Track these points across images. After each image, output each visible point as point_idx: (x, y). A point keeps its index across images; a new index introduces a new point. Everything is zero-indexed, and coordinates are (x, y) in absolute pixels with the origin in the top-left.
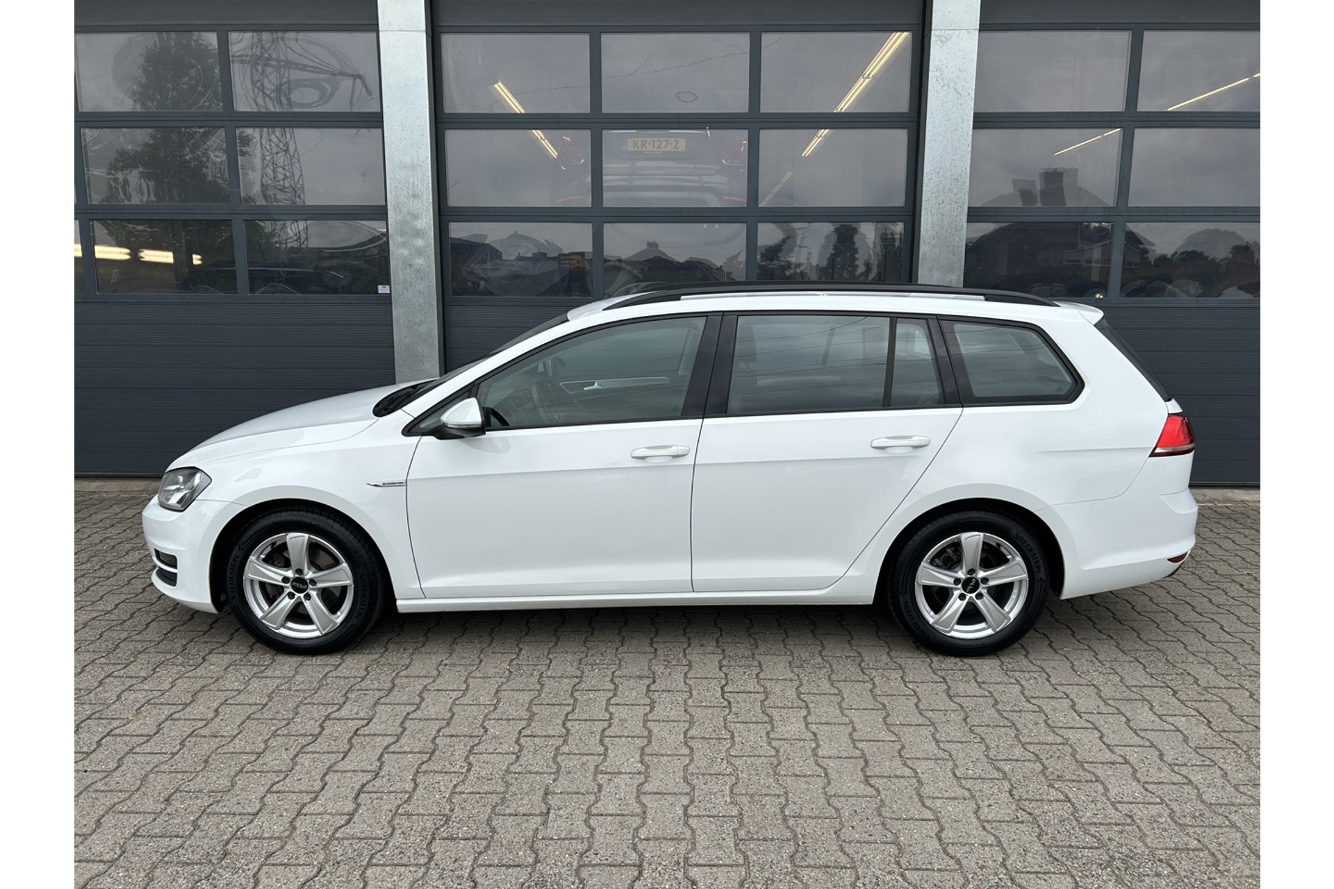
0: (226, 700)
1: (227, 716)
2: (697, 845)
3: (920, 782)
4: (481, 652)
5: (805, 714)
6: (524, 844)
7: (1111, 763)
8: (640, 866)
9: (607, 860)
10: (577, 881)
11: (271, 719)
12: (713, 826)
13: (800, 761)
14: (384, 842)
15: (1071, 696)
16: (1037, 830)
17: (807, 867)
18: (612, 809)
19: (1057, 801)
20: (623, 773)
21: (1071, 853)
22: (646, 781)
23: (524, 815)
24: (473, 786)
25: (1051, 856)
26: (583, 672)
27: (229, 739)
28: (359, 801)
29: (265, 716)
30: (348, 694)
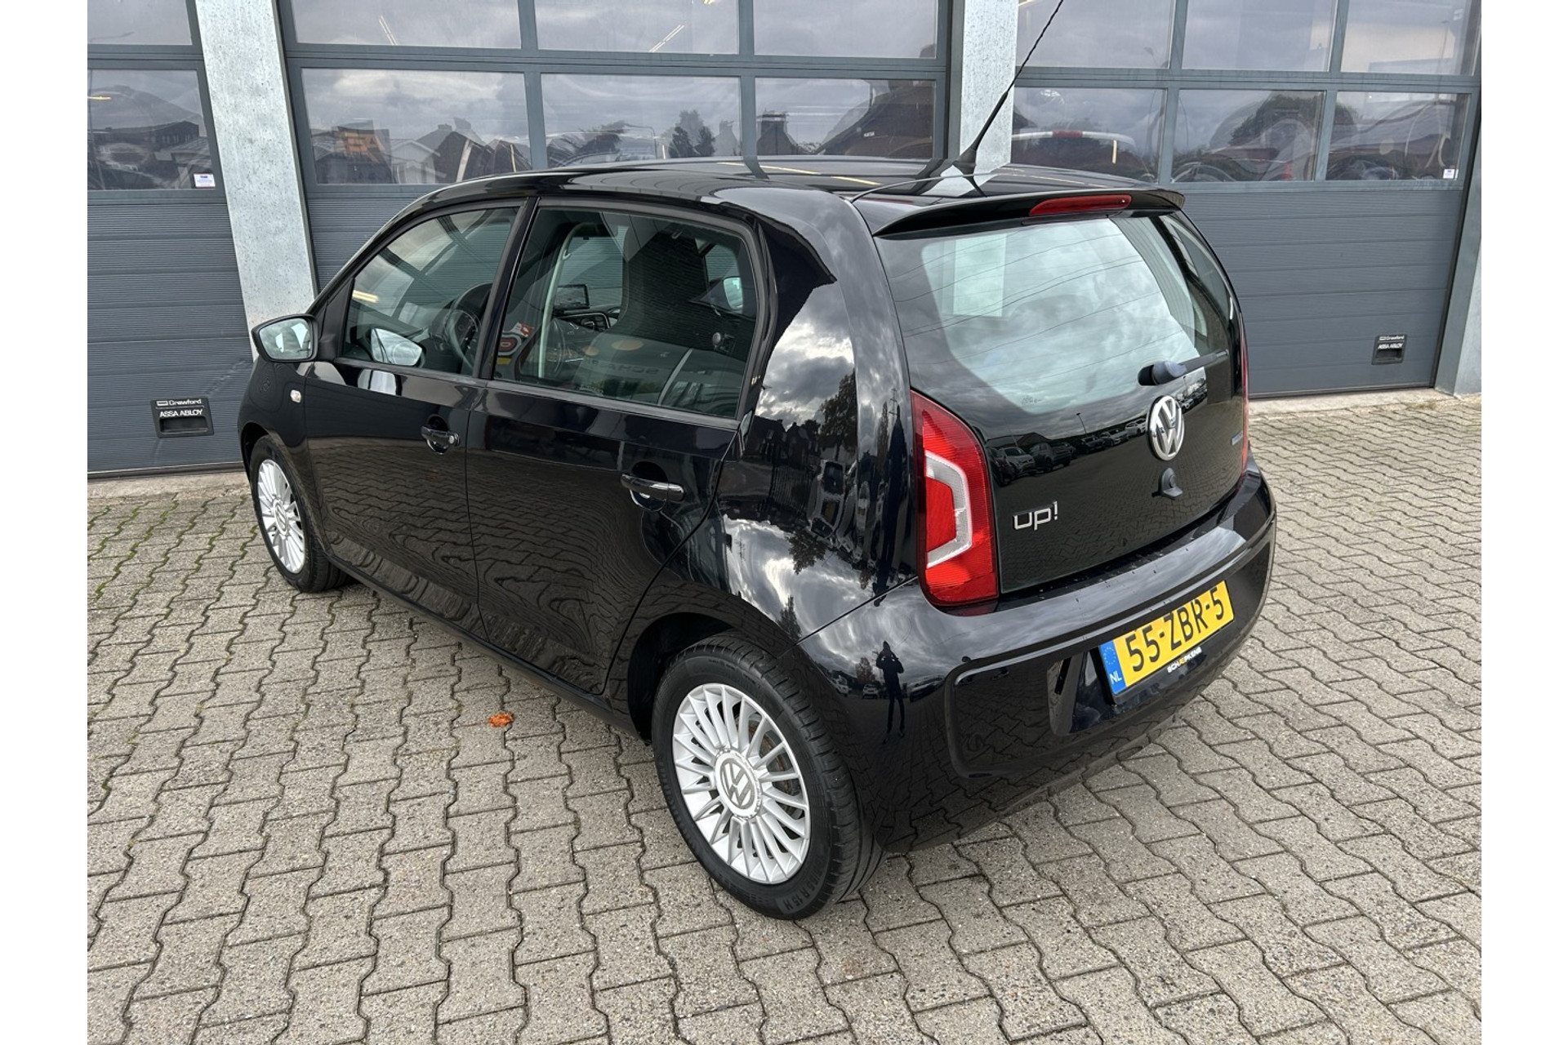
0: (191, 851)
1: (207, 878)
2: (1042, 947)
3: (1235, 805)
4: (554, 710)
6: (814, 995)
7: (1402, 740)
8: (992, 996)
9: (943, 996)
11: (289, 871)
17: (1194, 949)
19: (1388, 799)
22: (912, 867)
23: (782, 953)
27: (236, 918)
28: (522, 981)
29: (274, 867)
30: (391, 809)
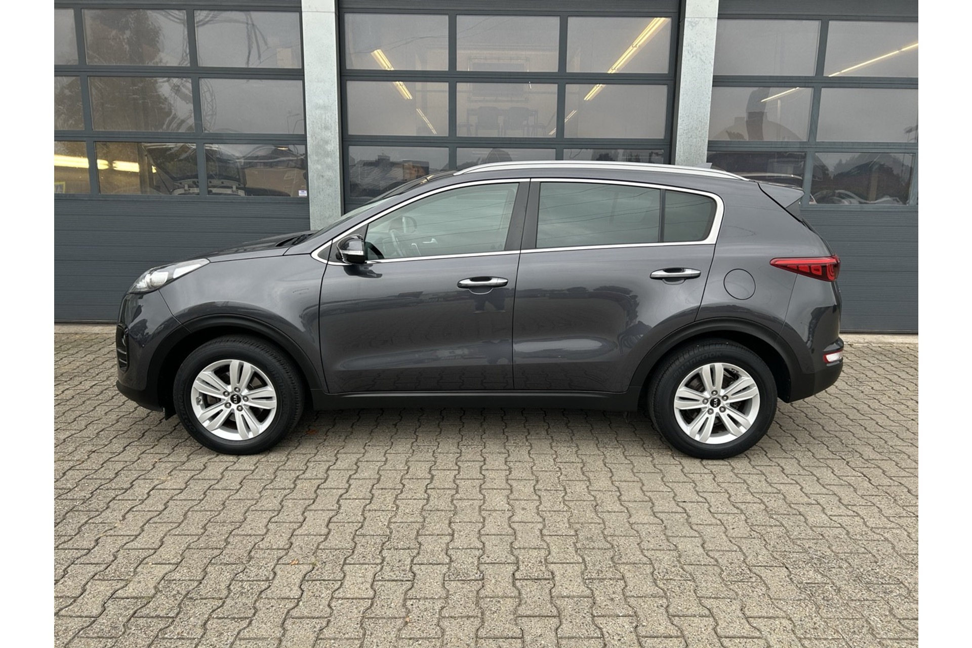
0: (227, 468)
1: (230, 477)
2: (552, 551)
3: (689, 516)
4: (391, 437)
5: (610, 475)
6: (442, 551)
7: (808, 504)
8: (518, 563)
9: (495, 560)
10: (479, 572)
11: (260, 479)
12: (560, 541)
13: (610, 503)
14: (351, 551)
15: (781, 465)
16: (764, 542)
17: (623, 563)
18: (493, 531)
19: (775, 526)
20: (496, 510)
21: (785, 555)
22: (513, 515)
23: (438, 535)
24: (402, 518)
25: (773, 557)
26: (461, 451)
27: (235, 491)
28: (330, 527)
29: (255, 477)
30: (308, 464)
